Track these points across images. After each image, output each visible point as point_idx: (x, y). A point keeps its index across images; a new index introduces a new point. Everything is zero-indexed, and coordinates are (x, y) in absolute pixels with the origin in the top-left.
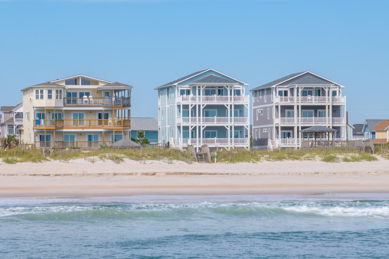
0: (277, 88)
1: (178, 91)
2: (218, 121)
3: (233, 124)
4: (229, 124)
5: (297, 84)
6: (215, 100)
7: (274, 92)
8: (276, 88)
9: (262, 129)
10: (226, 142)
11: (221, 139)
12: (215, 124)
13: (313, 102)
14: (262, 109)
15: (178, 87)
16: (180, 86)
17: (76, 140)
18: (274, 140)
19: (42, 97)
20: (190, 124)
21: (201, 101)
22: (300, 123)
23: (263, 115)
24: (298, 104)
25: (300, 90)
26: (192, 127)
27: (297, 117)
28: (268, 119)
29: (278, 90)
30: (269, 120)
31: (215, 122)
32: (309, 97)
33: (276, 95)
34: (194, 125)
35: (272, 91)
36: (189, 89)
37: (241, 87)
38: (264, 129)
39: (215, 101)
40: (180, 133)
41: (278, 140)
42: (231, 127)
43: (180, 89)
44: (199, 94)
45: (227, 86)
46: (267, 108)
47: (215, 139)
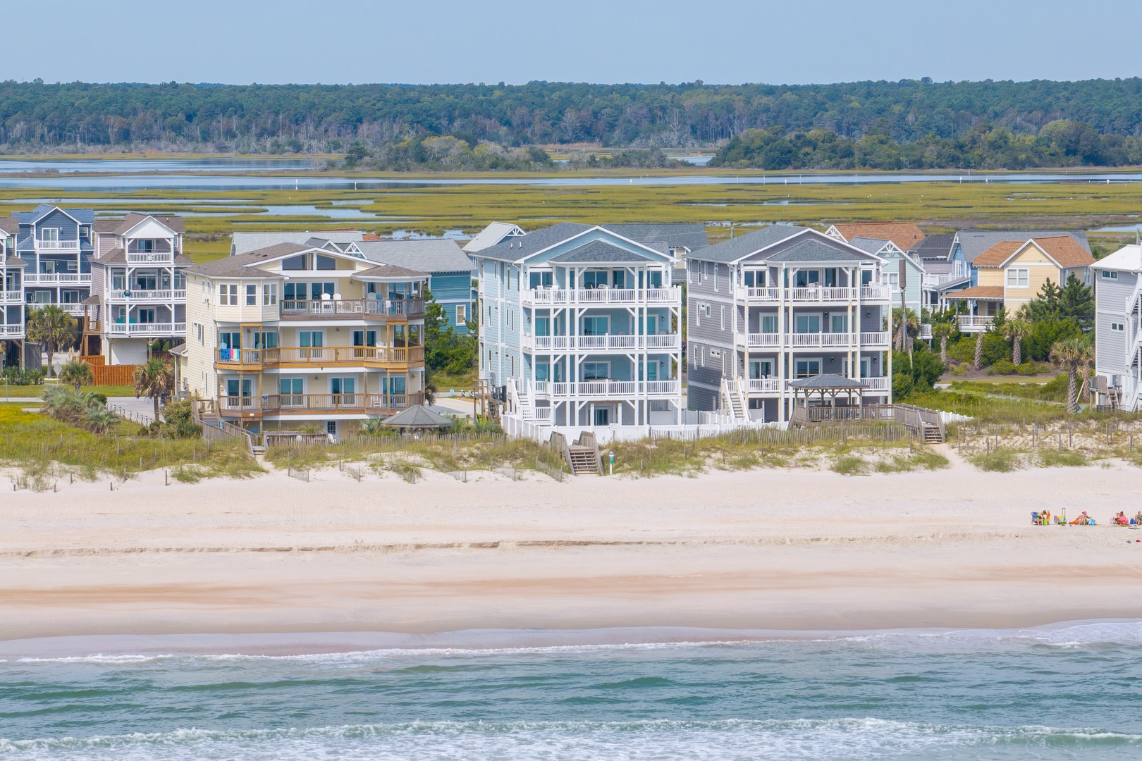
0: (742, 265)
1: (526, 276)
2: (614, 343)
3: (646, 350)
4: (637, 352)
5: (784, 260)
6: (607, 298)
7: (735, 274)
8: (739, 266)
9: (708, 347)
10: (629, 389)
11: (619, 382)
12: (607, 350)
13: (820, 299)
14: (709, 305)
15: (525, 268)
16: (529, 265)
17: (306, 391)
18: (735, 380)
19: (234, 301)
20: (552, 351)
21: (577, 301)
22: (791, 345)
23: (709, 316)
24: (787, 304)
25: (791, 274)
26: (556, 357)
27: (785, 332)
28: (723, 329)
29: (744, 270)
30: (723, 332)
31: (607, 347)
32: (811, 288)
33: (739, 282)
34: (561, 354)
35: (730, 270)
36: (550, 270)
37: (663, 265)
38: (712, 350)
39: (607, 301)
40: (531, 368)
41: (743, 382)
42: (641, 357)
43: (529, 271)
44: (572, 286)
45: (633, 269)
46: (719, 304)
47: (607, 382)
